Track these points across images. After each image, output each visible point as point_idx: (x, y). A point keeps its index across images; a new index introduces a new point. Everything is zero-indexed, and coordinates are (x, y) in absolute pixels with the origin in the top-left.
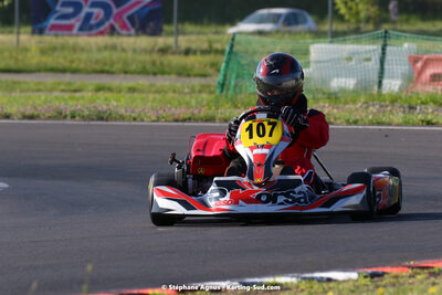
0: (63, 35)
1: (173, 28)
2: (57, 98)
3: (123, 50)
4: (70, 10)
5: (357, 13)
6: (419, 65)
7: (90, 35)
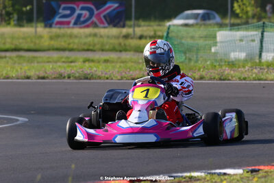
0: (64, 28)
1: (132, 23)
2: (60, 66)
3: (101, 36)
4: (68, 12)
5: (247, 12)
7: (81, 28)
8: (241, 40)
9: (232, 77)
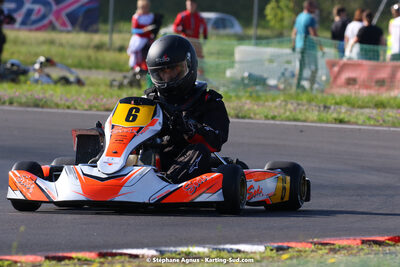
3: (61, 45)
4: (12, 6)
6: (336, 69)
7: (30, 30)
8: (271, 61)
9: (255, 114)
